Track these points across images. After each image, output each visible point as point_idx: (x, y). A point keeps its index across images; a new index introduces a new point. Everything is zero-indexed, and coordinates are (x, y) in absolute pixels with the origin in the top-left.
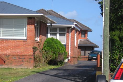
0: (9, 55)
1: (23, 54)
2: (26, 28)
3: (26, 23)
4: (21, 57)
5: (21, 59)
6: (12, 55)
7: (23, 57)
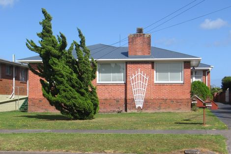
0: (166, 99)
1: (180, 98)
2: (182, 72)
3: (182, 68)
4: (179, 101)
5: (178, 102)
6: (170, 99)
7: (180, 101)
